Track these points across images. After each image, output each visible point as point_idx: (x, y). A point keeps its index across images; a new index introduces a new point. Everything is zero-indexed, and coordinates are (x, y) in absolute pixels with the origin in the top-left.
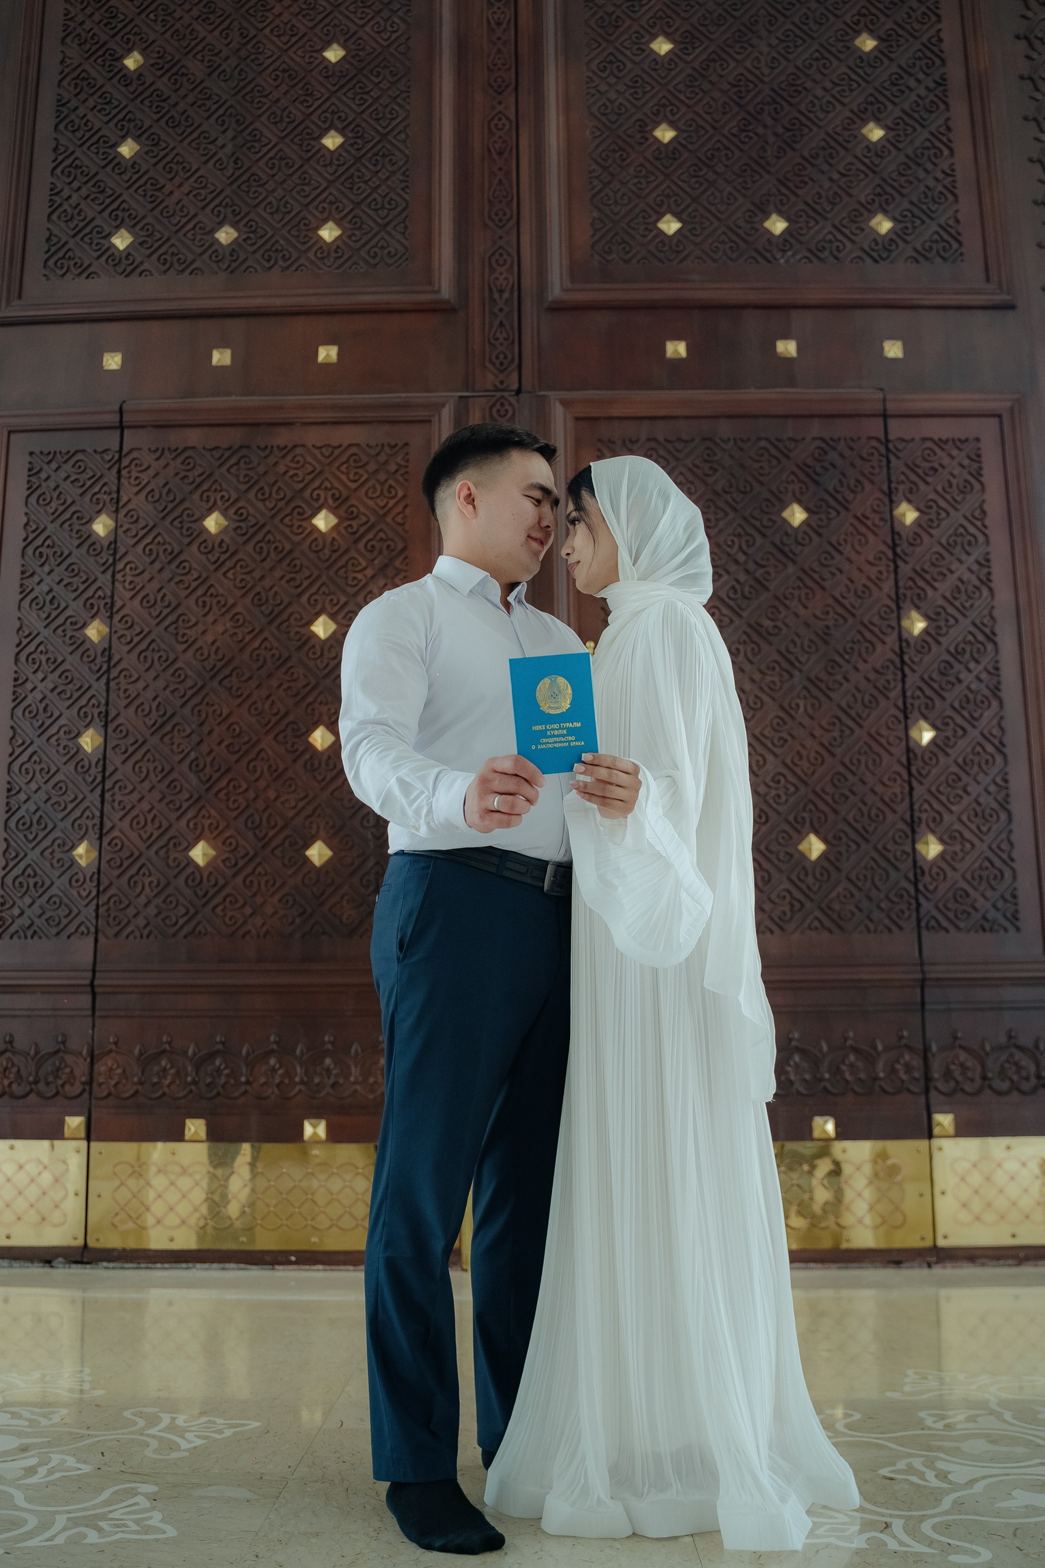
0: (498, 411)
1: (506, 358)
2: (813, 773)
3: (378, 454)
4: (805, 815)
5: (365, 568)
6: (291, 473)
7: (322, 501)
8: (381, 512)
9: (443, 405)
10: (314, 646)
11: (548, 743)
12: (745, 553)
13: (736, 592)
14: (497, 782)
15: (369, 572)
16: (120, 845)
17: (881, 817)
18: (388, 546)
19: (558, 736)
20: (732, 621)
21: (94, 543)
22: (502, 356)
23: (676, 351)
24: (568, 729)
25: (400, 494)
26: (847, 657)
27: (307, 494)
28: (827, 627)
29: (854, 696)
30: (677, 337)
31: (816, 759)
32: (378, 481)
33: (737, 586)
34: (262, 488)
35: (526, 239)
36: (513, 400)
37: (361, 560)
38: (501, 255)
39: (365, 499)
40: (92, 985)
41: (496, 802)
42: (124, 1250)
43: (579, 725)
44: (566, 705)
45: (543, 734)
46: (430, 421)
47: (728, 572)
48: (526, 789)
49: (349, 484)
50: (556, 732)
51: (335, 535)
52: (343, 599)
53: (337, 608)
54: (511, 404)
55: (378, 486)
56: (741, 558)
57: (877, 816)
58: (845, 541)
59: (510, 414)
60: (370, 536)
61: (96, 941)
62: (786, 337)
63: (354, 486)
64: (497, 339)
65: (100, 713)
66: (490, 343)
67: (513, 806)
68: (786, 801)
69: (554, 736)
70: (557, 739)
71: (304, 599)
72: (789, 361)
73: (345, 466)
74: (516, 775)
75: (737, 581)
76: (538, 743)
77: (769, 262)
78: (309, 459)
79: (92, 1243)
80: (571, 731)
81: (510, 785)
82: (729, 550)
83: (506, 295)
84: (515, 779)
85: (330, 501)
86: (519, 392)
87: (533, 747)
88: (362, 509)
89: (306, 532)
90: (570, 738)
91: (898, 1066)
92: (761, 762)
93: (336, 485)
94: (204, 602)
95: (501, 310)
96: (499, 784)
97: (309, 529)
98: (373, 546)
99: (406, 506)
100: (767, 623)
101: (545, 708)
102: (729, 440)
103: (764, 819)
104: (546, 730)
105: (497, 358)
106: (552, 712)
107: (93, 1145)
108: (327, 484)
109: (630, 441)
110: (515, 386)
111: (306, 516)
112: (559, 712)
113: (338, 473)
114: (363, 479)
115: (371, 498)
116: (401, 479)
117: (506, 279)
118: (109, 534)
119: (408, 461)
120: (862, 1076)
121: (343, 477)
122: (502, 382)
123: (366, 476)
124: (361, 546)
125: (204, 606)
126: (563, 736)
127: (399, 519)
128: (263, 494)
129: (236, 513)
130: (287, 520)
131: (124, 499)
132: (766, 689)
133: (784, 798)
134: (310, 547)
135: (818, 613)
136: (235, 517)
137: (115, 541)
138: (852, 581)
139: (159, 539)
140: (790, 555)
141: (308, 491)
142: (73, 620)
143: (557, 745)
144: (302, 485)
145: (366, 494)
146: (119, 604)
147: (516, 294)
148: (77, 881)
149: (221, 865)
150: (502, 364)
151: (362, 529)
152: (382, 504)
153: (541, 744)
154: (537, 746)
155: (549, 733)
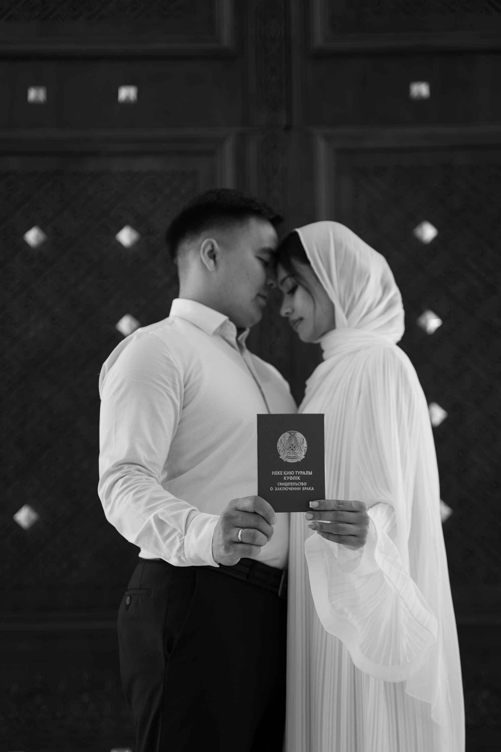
11: (283, 487)
14: (240, 519)
19: (293, 481)
24: (302, 476)
41: (239, 534)
43: (311, 473)
44: (301, 455)
45: (280, 479)
48: (264, 526)
50: (291, 478)
67: (254, 537)
69: (289, 481)
70: (292, 484)
74: (255, 513)
76: (275, 486)
80: (303, 478)
81: (252, 521)
84: (255, 517)
87: (271, 489)
90: (302, 484)
96: (241, 519)
101: (283, 456)
104: (283, 476)
106: (289, 461)
112: (295, 461)
126: (297, 481)
143: (291, 489)
153: (277, 487)
154: (274, 489)
155: (285, 478)
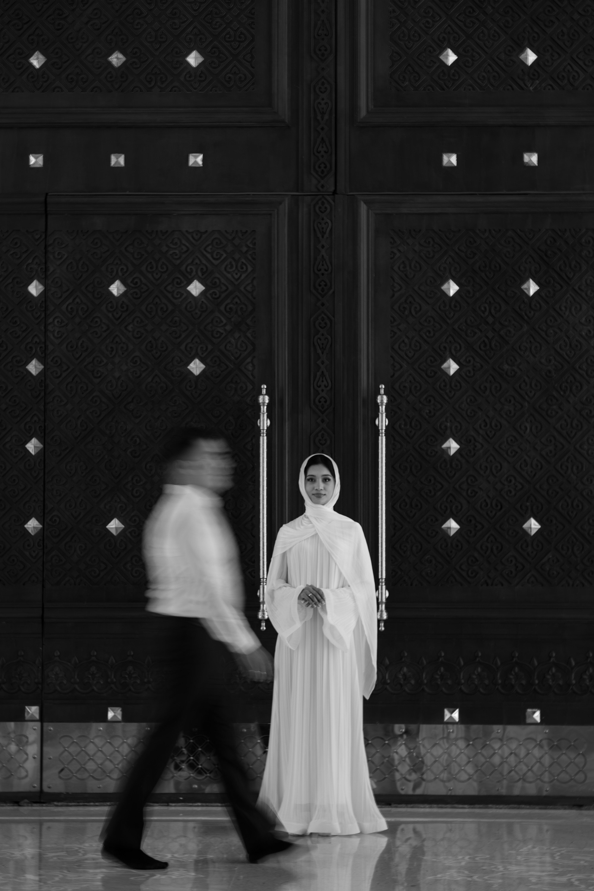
0: (320, 208)
1: (325, 167)
2: (535, 475)
3: (234, 238)
4: (528, 504)
5: (225, 325)
6: (171, 252)
7: (194, 273)
8: (236, 283)
9: (280, 203)
10: (190, 381)
12: (493, 316)
13: (485, 346)
15: (228, 328)
16: (58, 520)
17: (580, 507)
18: (242, 308)
20: (482, 366)
21: (30, 302)
22: (322, 166)
23: (449, 162)
25: (250, 269)
26: (562, 393)
27: (183, 268)
28: (550, 372)
29: (565, 420)
30: (451, 151)
31: (537, 466)
32: (233, 258)
33: (486, 341)
34: (151, 263)
35: (341, 69)
36: (329, 198)
37: (223, 319)
38: (323, 84)
39: (225, 273)
40: (42, 617)
42: (68, 793)
46: (271, 214)
47: (481, 331)
49: (213, 261)
51: (203, 300)
52: (210, 347)
53: (205, 354)
54: (328, 202)
55: (234, 263)
56: (490, 320)
57: (578, 506)
58: (566, 307)
59: (328, 210)
60: (229, 301)
61: (43, 587)
62: (531, 150)
63: (216, 262)
64: (319, 152)
65: (40, 427)
66: (314, 154)
68: (515, 494)
71: (183, 347)
72: (532, 168)
73: (210, 247)
75: (487, 337)
77: (522, 88)
78: (184, 242)
79: (46, 789)
82: (482, 314)
83: (326, 117)
85: (200, 274)
86: (335, 193)
88: (223, 280)
89: (184, 297)
91: (585, 677)
92: (499, 467)
93: (204, 262)
94: (112, 348)
95: (322, 129)
97: (185, 295)
98: (230, 308)
99: (254, 278)
100: (506, 367)
102: (485, 230)
103: (499, 507)
105: (319, 167)
107: (45, 724)
108: (197, 261)
109: (414, 230)
110: (332, 189)
111: (182, 285)
113: (205, 253)
114: (223, 258)
115: (229, 272)
116: (250, 258)
117: (326, 103)
118: (40, 295)
119: (254, 244)
120: (561, 682)
121: (209, 256)
122: (323, 186)
123: (225, 255)
124: (222, 308)
125: (112, 351)
127: (249, 288)
128: (151, 268)
129: (132, 282)
130: (169, 288)
131: (51, 269)
132: (505, 416)
133: (513, 493)
134: (186, 308)
135: (543, 361)
136: (132, 285)
137: (46, 301)
138: (568, 338)
139: (78, 300)
140: (526, 317)
141: (184, 266)
142: (18, 358)
144: (178, 262)
145: (225, 269)
146: (51, 347)
147: (334, 116)
148: (28, 546)
149: (129, 535)
150: (323, 172)
151: (223, 295)
152: (236, 277)
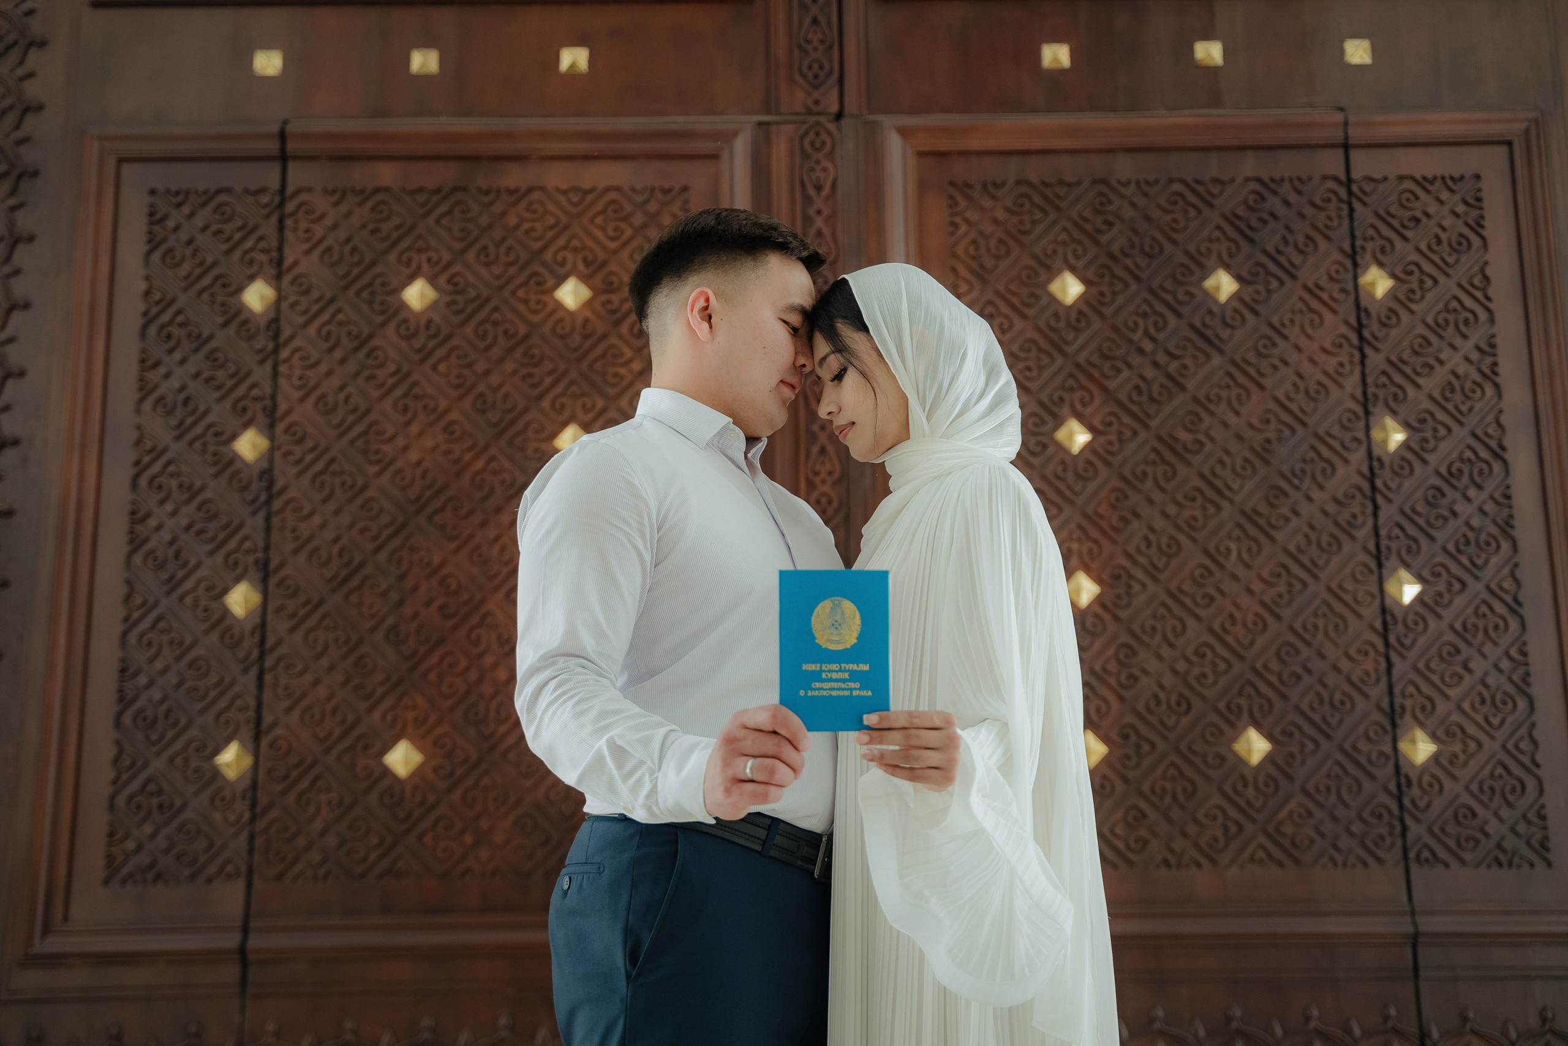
11: (821, 690)
19: (837, 680)
24: (852, 673)
41: (748, 767)
43: (866, 668)
44: (850, 638)
45: (816, 676)
48: (789, 754)
50: (834, 676)
67: (771, 774)
69: (831, 680)
70: (835, 685)
74: (774, 732)
76: (808, 687)
80: (854, 676)
81: (768, 745)
84: (774, 740)
87: (802, 693)
90: (853, 685)
96: (750, 743)
101: (822, 640)
104: (821, 671)
106: (831, 647)
112: (840, 648)
126: (844, 681)
143: (834, 693)
153: (812, 689)
154: (806, 693)
155: (824, 676)
